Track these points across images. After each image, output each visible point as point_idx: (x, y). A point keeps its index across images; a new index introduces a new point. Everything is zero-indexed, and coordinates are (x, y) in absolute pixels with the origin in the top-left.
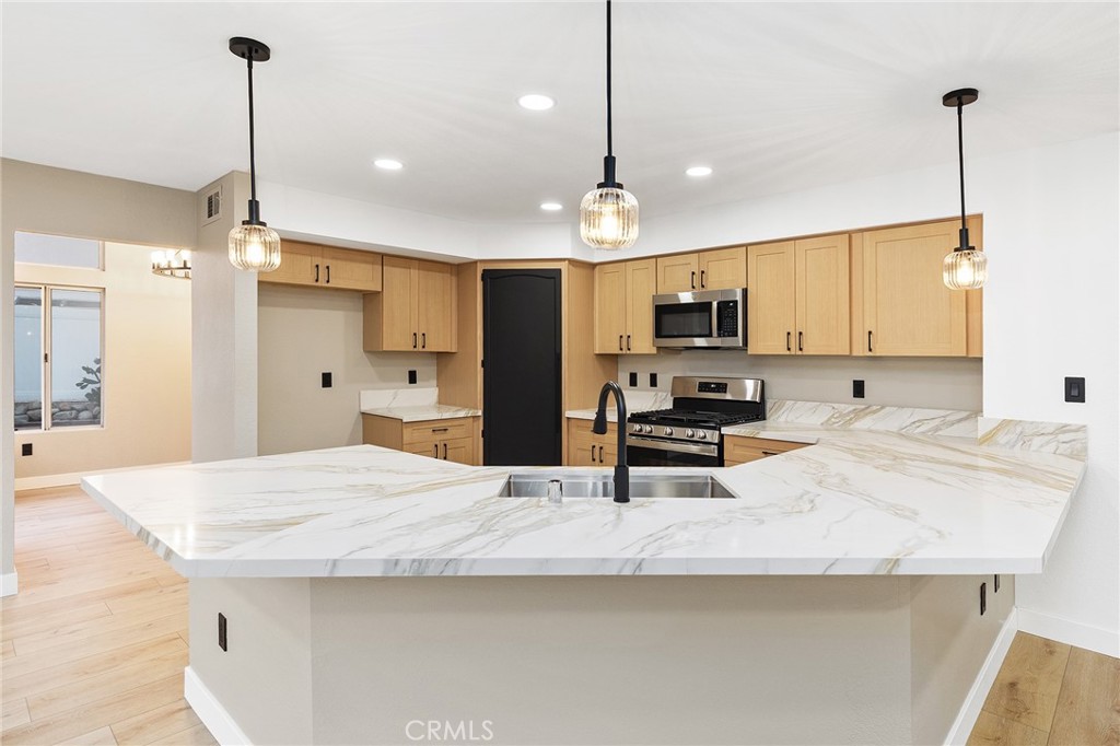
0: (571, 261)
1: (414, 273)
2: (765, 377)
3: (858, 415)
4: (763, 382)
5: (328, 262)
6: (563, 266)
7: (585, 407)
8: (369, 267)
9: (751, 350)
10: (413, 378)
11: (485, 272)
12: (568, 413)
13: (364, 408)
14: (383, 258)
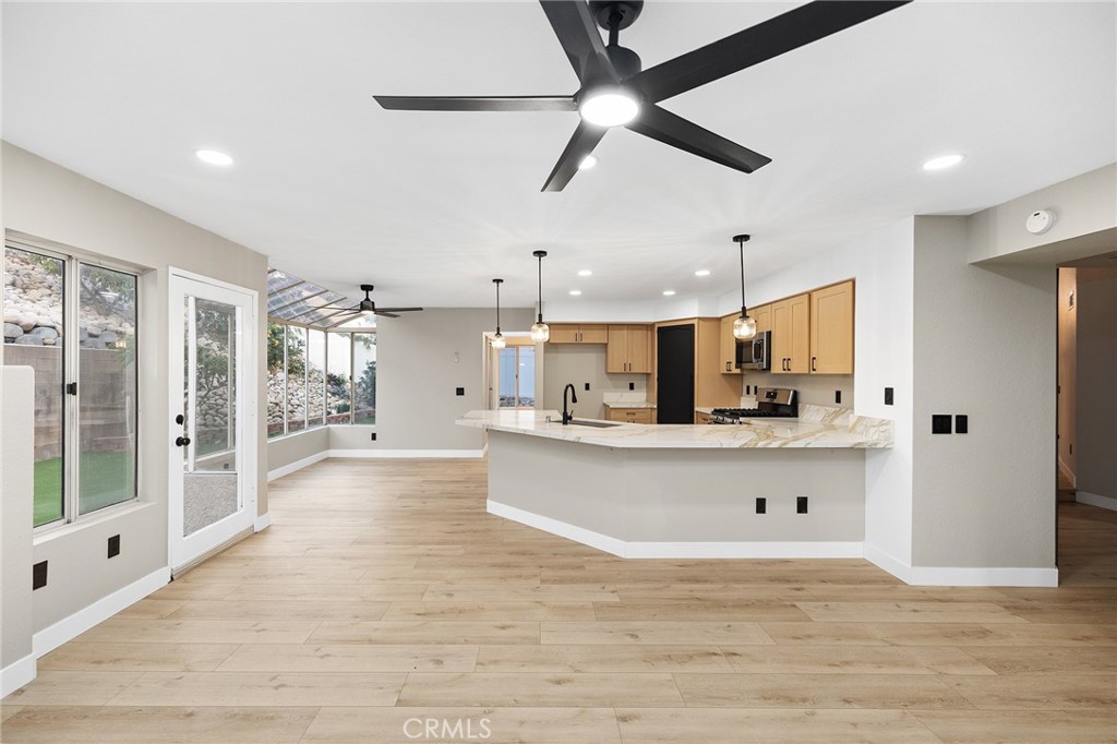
0: (699, 318)
1: (625, 332)
2: (798, 389)
3: (837, 414)
4: (795, 392)
5: (581, 332)
6: (695, 322)
7: (707, 406)
8: (601, 332)
9: (772, 371)
10: (632, 387)
11: (659, 328)
12: (696, 409)
13: (605, 401)
14: (608, 326)
